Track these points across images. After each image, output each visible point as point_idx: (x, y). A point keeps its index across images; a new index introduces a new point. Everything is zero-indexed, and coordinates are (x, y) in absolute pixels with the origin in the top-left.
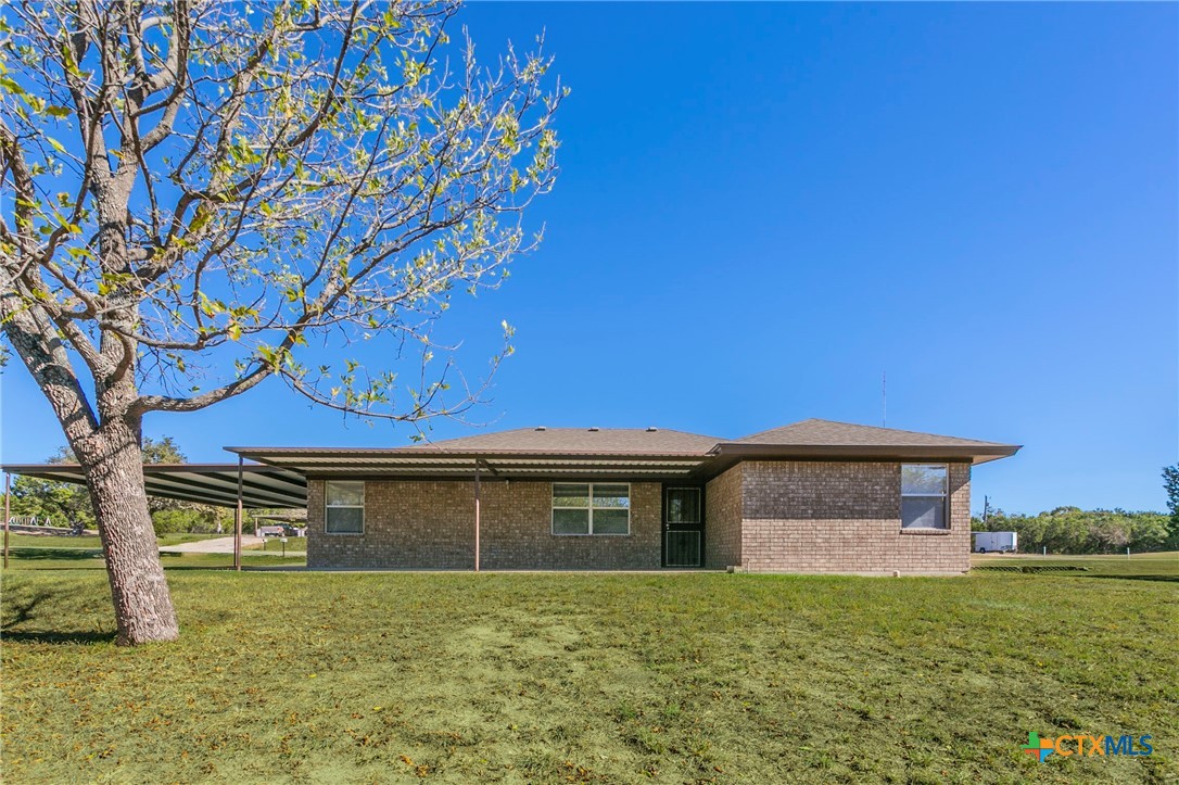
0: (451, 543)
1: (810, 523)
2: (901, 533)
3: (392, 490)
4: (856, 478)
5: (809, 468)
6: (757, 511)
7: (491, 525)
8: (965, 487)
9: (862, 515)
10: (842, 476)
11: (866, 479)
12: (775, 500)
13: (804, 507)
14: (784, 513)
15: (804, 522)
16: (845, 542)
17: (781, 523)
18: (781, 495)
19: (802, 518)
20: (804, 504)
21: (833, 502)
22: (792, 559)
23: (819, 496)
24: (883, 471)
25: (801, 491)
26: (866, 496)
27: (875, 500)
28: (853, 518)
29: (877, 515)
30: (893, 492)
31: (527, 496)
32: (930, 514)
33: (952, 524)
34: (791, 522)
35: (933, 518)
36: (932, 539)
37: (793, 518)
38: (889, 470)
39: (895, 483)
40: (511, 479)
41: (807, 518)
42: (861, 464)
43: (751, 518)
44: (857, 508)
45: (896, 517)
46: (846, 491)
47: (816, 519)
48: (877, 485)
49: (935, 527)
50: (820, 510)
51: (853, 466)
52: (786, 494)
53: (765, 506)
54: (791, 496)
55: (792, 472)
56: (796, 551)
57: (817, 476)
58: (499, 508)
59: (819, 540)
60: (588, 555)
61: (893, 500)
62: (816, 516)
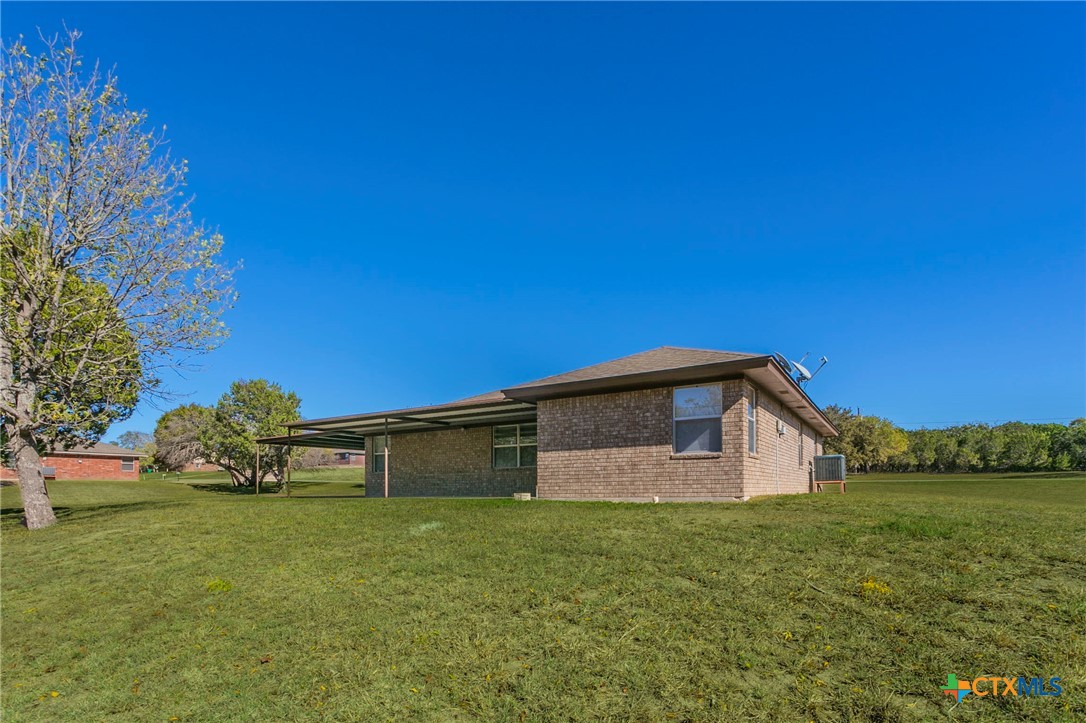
0: (434, 477)
1: (591, 452)
2: (671, 458)
3: (404, 441)
4: (628, 407)
5: (589, 402)
6: (548, 444)
7: (456, 462)
8: (736, 406)
9: (634, 442)
10: (617, 406)
11: (637, 408)
12: (562, 433)
13: (584, 438)
14: (568, 444)
15: (584, 453)
16: (620, 468)
17: (567, 454)
18: (567, 429)
19: (583, 449)
20: (585, 435)
21: (609, 431)
22: (575, 487)
23: (597, 427)
24: (654, 398)
25: (582, 424)
26: (638, 423)
27: (646, 427)
28: (627, 446)
29: (648, 442)
30: (662, 417)
31: (477, 439)
32: (705, 437)
33: (724, 446)
34: (574, 453)
35: (707, 441)
36: (706, 463)
37: (576, 449)
38: (659, 395)
39: (666, 409)
40: (466, 426)
41: (588, 448)
42: (633, 393)
43: (544, 451)
44: (630, 436)
45: (667, 443)
46: (620, 420)
47: (595, 448)
48: (648, 411)
49: (710, 450)
50: (598, 440)
51: (626, 396)
52: (570, 427)
53: (555, 440)
54: (574, 428)
55: (574, 407)
56: (578, 480)
57: (595, 408)
58: (460, 449)
59: (598, 468)
60: (516, 484)
61: (663, 425)
62: (596, 446)
